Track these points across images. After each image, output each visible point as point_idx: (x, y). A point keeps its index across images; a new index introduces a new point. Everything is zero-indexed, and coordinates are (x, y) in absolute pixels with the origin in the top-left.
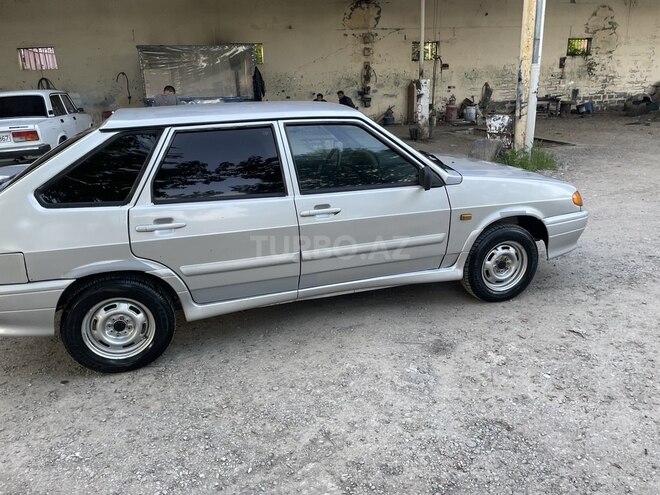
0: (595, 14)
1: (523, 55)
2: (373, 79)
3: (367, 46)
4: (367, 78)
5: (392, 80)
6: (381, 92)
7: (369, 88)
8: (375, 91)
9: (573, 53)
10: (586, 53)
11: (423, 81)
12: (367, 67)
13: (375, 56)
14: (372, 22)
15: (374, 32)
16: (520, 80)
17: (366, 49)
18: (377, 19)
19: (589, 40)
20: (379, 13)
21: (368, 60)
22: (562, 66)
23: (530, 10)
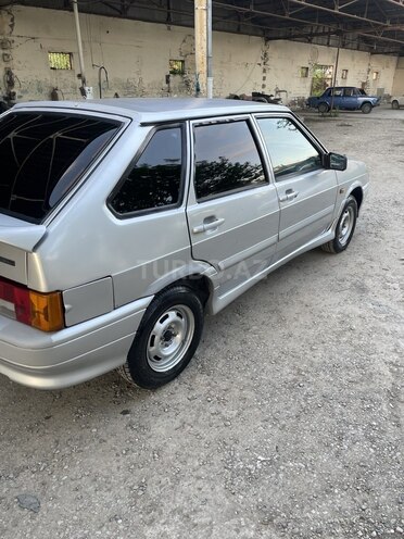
0: (184, 41)
1: (198, 69)
2: (17, 84)
3: (6, 52)
4: (11, 83)
5: (35, 87)
6: (26, 97)
7: (14, 94)
8: (20, 97)
9: (174, 72)
10: (182, 73)
11: (86, 89)
12: (9, 73)
13: (15, 62)
14: (7, 29)
15: (10, 38)
16: (198, 90)
17: (4, 55)
18: (12, 26)
19: (183, 62)
20: (12, 20)
21: (8, 66)
22: (168, 82)
23: (202, 32)
